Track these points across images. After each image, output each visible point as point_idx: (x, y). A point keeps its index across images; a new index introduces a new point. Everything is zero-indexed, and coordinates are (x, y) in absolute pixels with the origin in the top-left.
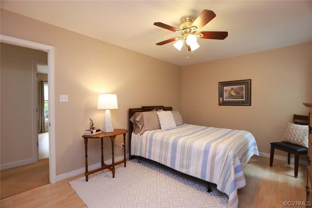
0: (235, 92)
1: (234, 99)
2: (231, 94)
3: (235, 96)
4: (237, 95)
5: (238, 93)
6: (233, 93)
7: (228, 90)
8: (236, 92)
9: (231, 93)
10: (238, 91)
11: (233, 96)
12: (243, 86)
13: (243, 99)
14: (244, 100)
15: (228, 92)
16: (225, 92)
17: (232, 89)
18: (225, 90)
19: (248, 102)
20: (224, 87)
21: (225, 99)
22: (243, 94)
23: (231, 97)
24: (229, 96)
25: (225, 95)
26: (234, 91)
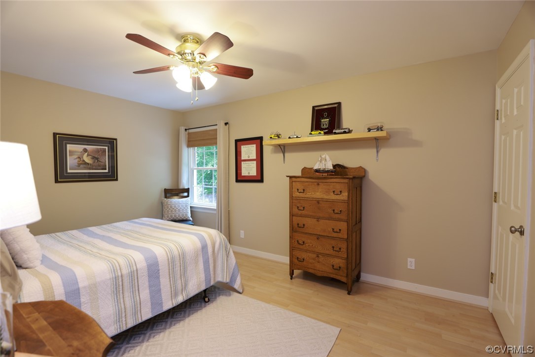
0: (90, 157)
1: (90, 169)
2: (84, 161)
3: (91, 164)
4: (94, 162)
5: (97, 159)
6: (87, 159)
7: (76, 152)
8: (94, 158)
9: (83, 157)
10: (96, 156)
11: (88, 164)
12: (106, 149)
13: (106, 169)
14: (107, 171)
15: (76, 157)
16: (70, 155)
17: (85, 150)
18: (70, 152)
19: (112, 176)
20: (68, 145)
21: (70, 169)
22: (106, 161)
23: (85, 166)
24: (79, 165)
25: (71, 161)
26: (88, 155)
